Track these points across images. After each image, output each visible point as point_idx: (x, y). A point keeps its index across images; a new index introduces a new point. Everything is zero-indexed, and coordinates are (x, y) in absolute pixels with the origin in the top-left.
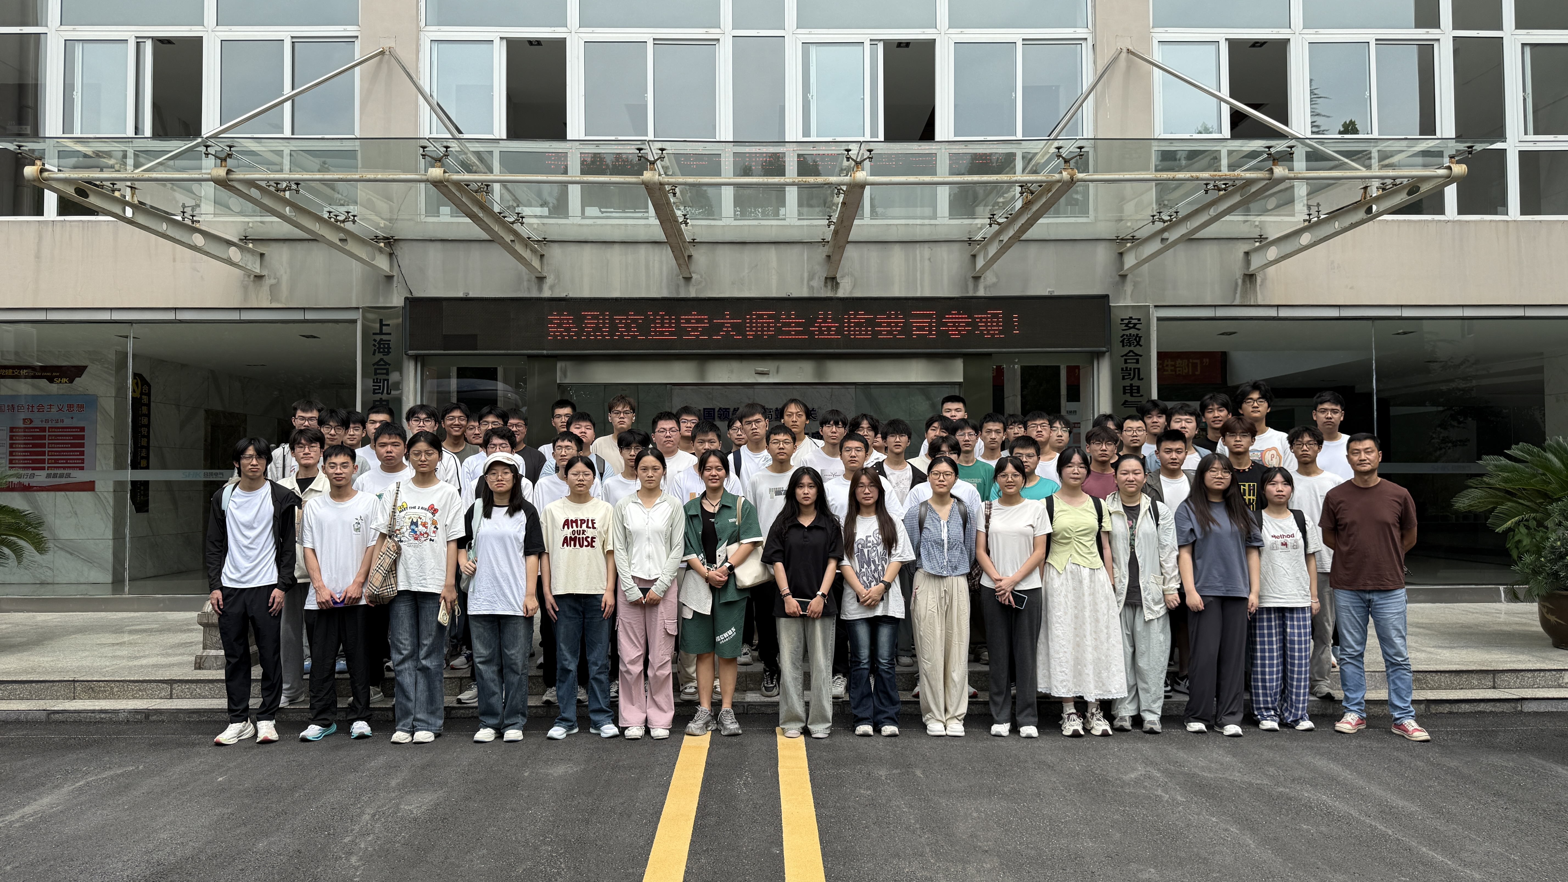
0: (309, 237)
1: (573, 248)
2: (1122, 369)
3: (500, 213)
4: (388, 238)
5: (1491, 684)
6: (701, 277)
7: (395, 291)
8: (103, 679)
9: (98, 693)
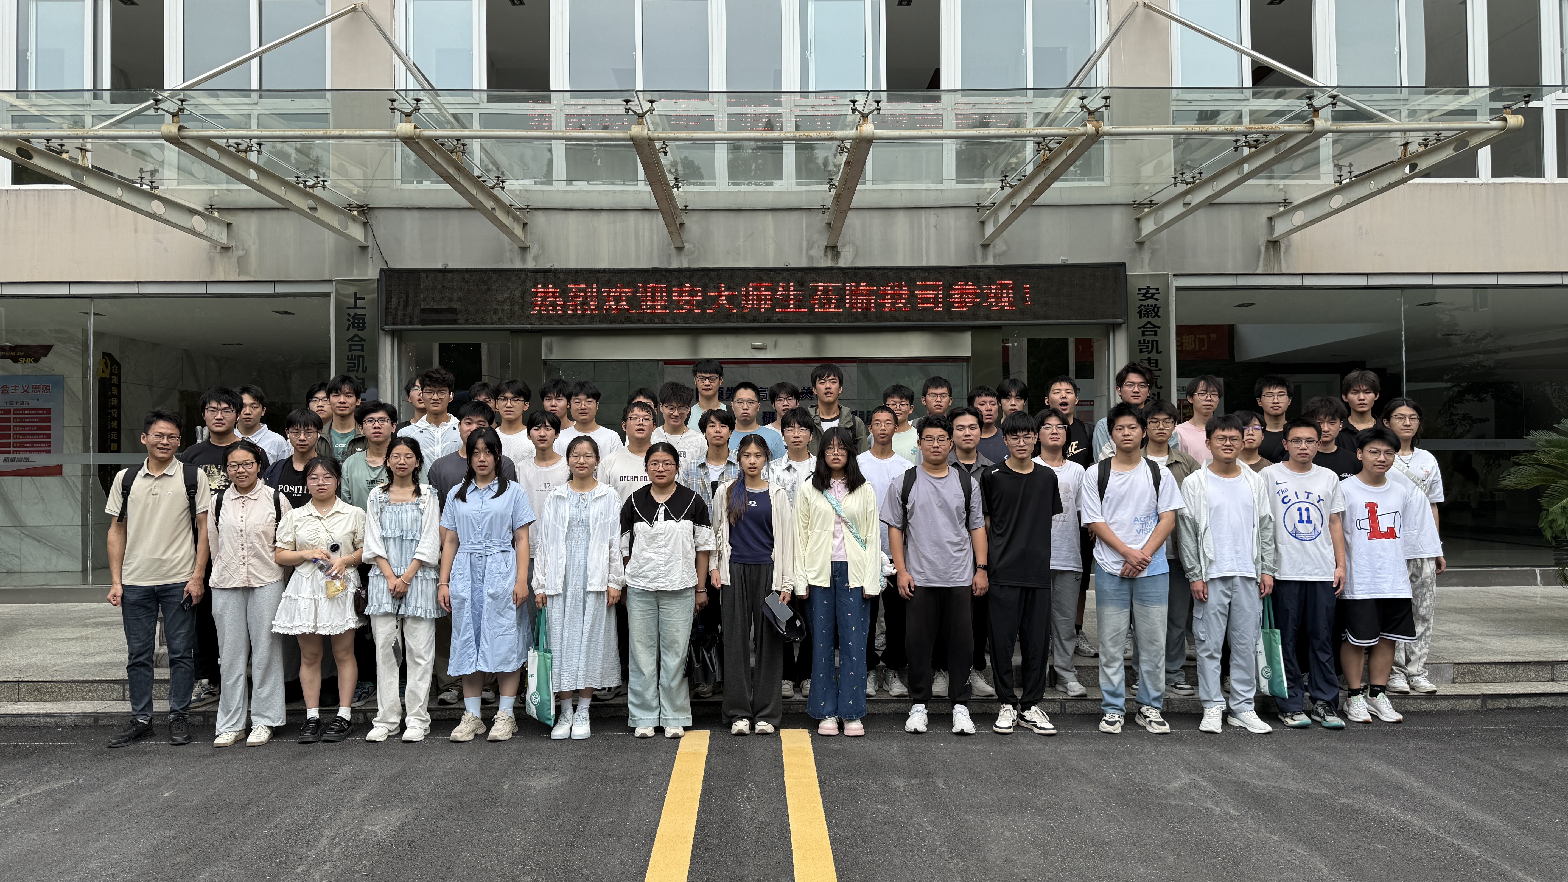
0: (280, 205)
1: (558, 216)
2: (1140, 342)
3: (479, 177)
4: (362, 207)
5: (1549, 676)
6: (694, 247)
7: (370, 263)
8: (50, 679)
9: (45, 694)
